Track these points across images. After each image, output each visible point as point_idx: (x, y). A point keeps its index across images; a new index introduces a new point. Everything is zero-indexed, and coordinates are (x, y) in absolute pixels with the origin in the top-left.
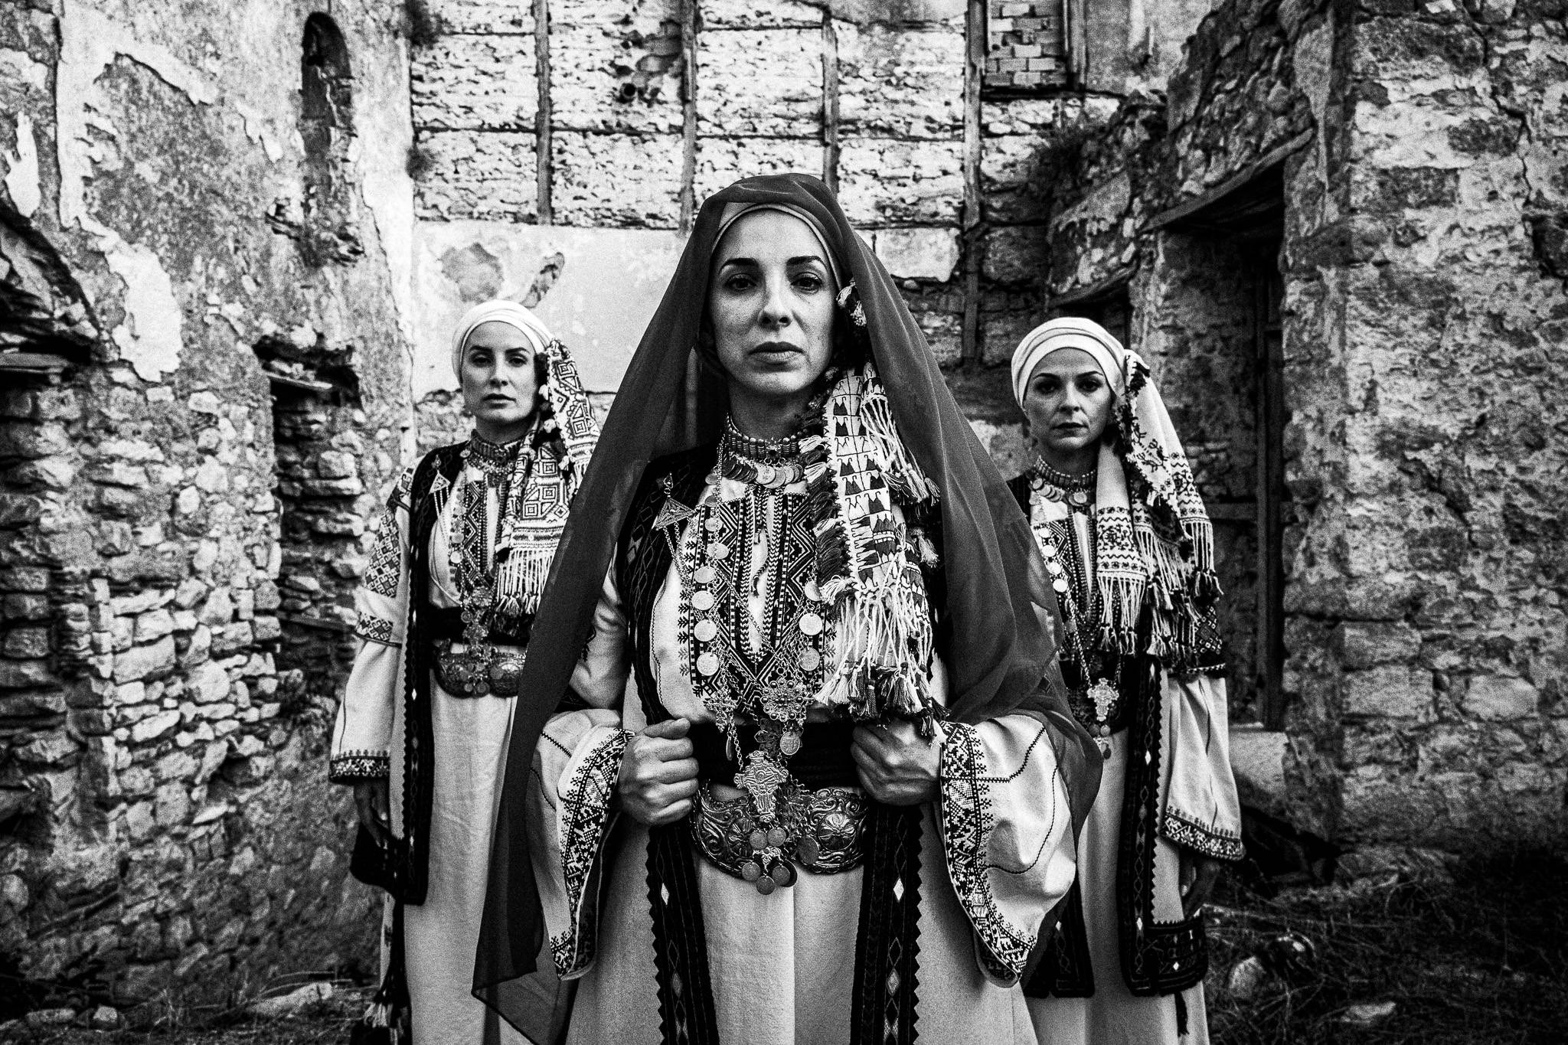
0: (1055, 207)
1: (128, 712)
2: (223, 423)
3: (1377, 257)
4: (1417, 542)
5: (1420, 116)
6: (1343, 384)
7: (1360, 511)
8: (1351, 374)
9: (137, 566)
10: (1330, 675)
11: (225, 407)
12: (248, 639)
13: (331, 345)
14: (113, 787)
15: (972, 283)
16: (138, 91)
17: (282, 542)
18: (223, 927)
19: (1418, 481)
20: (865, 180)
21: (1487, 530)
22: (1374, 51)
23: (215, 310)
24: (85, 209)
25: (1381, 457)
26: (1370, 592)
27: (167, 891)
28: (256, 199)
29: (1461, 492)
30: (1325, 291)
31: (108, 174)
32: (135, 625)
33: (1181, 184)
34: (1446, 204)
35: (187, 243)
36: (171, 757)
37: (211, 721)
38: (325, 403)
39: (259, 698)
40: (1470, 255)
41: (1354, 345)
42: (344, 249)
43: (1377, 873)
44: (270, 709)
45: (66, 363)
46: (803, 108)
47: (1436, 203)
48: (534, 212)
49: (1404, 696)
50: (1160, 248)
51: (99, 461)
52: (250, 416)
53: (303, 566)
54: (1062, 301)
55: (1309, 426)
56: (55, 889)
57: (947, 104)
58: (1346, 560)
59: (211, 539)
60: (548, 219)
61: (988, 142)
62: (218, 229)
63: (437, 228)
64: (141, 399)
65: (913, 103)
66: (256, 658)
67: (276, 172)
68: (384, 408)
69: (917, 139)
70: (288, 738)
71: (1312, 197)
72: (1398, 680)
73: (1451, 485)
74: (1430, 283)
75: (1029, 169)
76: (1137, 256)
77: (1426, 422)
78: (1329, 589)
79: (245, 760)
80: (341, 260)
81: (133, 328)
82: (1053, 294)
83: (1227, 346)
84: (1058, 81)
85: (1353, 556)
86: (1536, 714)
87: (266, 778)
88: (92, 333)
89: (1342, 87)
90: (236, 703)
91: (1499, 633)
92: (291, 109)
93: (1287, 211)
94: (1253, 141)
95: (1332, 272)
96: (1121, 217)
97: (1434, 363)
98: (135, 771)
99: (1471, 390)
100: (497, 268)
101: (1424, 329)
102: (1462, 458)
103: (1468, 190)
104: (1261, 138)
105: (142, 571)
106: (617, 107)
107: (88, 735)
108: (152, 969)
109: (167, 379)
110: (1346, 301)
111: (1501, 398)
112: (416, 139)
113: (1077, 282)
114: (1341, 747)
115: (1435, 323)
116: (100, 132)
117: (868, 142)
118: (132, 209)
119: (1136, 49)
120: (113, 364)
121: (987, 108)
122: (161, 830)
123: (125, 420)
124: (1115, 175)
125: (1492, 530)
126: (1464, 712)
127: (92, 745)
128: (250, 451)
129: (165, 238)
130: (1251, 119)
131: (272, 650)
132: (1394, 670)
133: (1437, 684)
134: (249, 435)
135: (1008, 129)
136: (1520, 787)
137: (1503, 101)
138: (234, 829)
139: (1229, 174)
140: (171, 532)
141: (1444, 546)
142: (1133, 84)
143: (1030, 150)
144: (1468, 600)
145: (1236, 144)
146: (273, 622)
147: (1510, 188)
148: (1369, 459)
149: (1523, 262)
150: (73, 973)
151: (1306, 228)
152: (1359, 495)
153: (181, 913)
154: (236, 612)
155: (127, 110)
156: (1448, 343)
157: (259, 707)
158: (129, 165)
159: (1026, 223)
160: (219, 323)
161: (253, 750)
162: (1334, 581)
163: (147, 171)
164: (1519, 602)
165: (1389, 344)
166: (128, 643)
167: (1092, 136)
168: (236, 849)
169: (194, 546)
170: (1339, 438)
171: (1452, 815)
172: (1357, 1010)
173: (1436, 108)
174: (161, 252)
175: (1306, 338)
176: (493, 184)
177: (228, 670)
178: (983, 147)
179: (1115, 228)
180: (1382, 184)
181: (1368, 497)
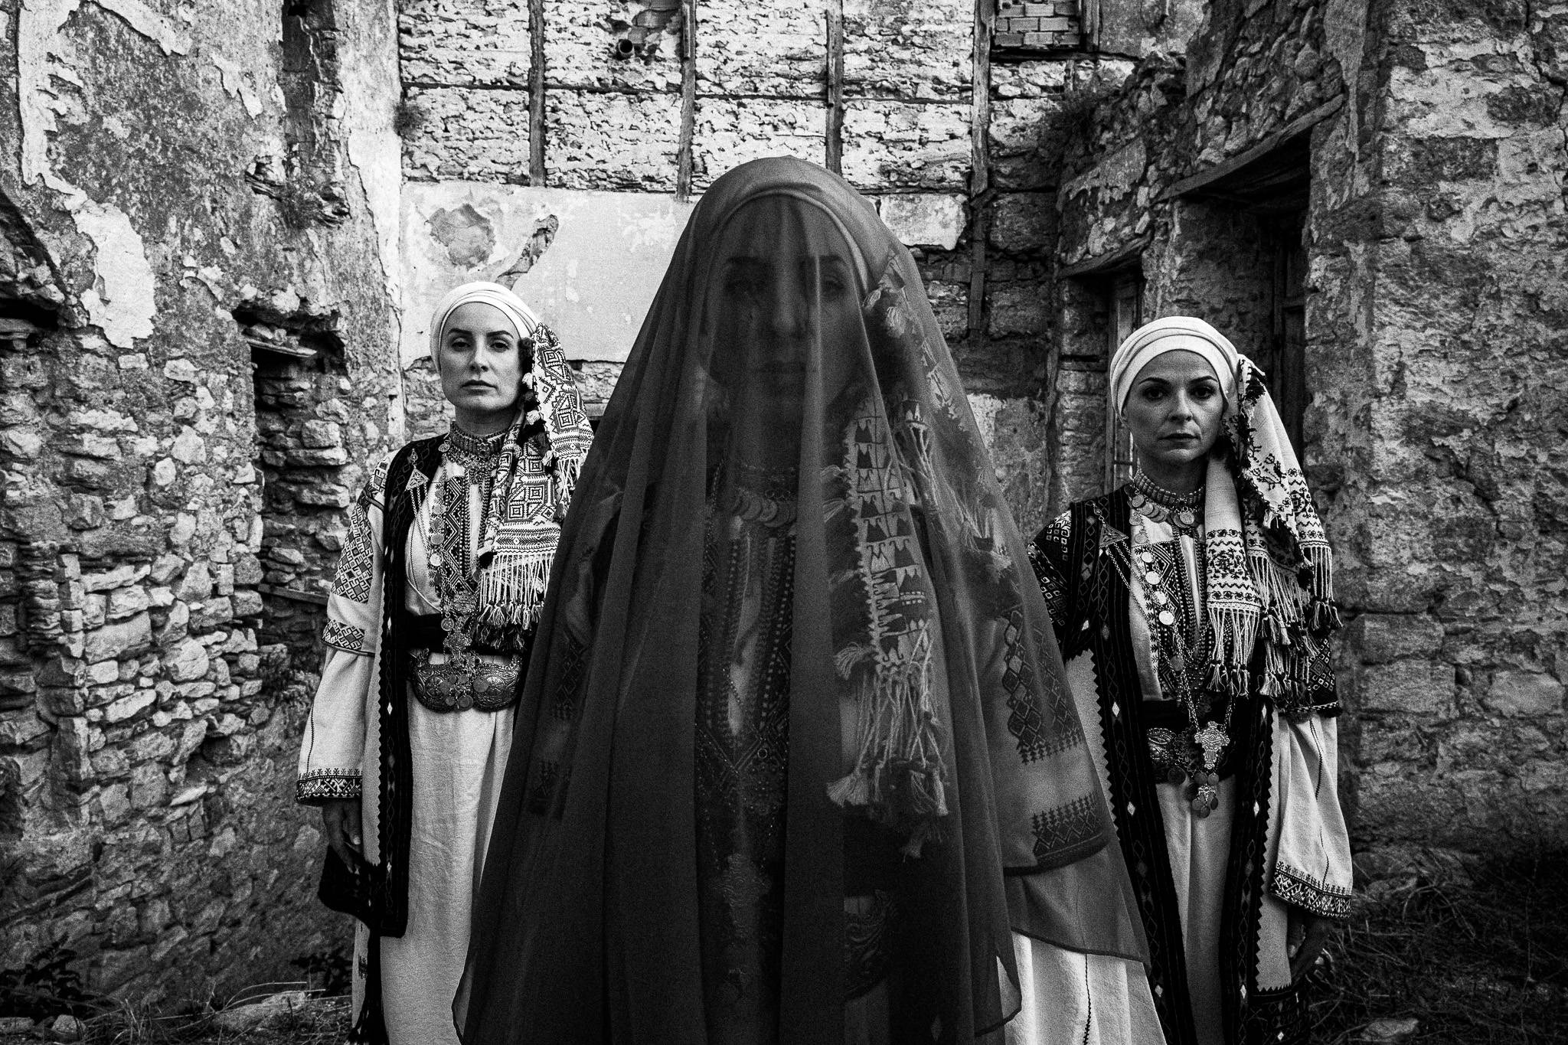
0: (1065, 173)
1: (101, 692)
2: (201, 391)
3: (1409, 233)
4: (1442, 531)
5: (1458, 82)
6: (1370, 366)
7: (1385, 499)
8: (1378, 356)
9: (109, 541)
10: (1348, 668)
11: (203, 374)
12: (228, 614)
13: (315, 310)
14: (86, 769)
15: (979, 250)
16: (106, 40)
17: (264, 514)
18: (203, 909)
19: (1444, 469)
20: (870, 143)
21: (1516, 520)
22: (1412, 12)
23: (192, 274)
24: (49, 165)
25: (1407, 443)
26: (1393, 584)
27: (144, 875)
28: (234, 157)
29: (1490, 480)
30: (1353, 267)
31: (75, 129)
32: (108, 602)
33: (1199, 153)
34: (1485, 177)
35: (161, 202)
36: (148, 738)
37: (189, 700)
38: (310, 369)
39: (240, 676)
40: (1508, 232)
41: (1382, 326)
42: (328, 210)
43: (1393, 876)
44: (253, 686)
45: (31, 329)
46: (806, 67)
47: (1472, 176)
48: (526, 172)
49: (1424, 692)
50: (1176, 219)
51: (68, 432)
52: (229, 383)
53: (287, 538)
54: (1070, 272)
55: (1333, 408)
56: (24, 874)
57: (956, 64)
58: (1368, 549)
59: (188, 512)
60: (541, 181)
61: (997, 104)
62: (194, 188)
63: (424, 189)
64: (112, 367)
65: (920, 64)
66: (237, 635)
67: (257, 129)
68: (371, 375)
69: (925, 101)
70: (271, 716)
71: (1341, 167)
72: (1418, 674)
73: (1479, 473)
74: (1464, 260)
75: (1039, 134)
76: (1151, 227)
77: (1456, 406)
78: (1349, 580)
79: (225, 739)
80: (325, 221)
81: (102, 292)
82: (1063, 265)
83: (1243, 321)
84: (1070, 42)
85: (1375, 546)
86: (1560, 711)
87: (247, 757)
88: (59, 297)
89: (1376, 51)
90: (215, 681)
91: (1524, 627)
92: (271, 61)
93: (1313, 182)
94: (1278, 108)
95: (1361, 248)
96: (1135, 186)
97: (1466, 345)
98: (109, 753)
99: (1503, 374)
100: (489, 231)
101: (1456, 309)
102: (1492, 445)
103: (1506, 162)
104: (1287, 104)
105: (116, 547)
106: (612, 64)
107: (58, 716)
108: (128, 954)
109: (140, 345)
110: (1375, 278)
111: (1535, 382)
112: (404, 95)
113: (1087, 252)
114: (1357, 743)
115: (1469, 303)
116: (65, 83)
117: (873, 103)
118: (101, 165)
119: (1152, 8)
120: (81, 329)
121: (996, 70)
122: (137, 813)
123: (96, 389)
124: (1129, 141)
125: (1521, 520)
126: (1487, 709)
127: (62, 726)
128: (229, 420)
129: (136, 197)
130: (1276, 85)
131: (254, 625)
132: (1414, 664)
133: (1460, 680)
134: (228, 404)
135: (1018, 91)
136: (1542, 786)
137: (1545, 68)
138: (214, 810)
139: (1252, 142)
140: (145, 506)
141: (1471, 535)
142: (1148, 46)
143: (1039, 115)
144: (1492, 592)
145: (1259, 110)
146: (255, 596)
147: (1550, 160)
148: (1394, 445)
149: (1561, 239)
150: (42, 964)
151: (1333, 201)
152: (1383, 482)
153: (159, 896)
154: (215, 588)
155: (93, 60)
156: (1480, 324)
157: (239, 684)
158: (97, 119)
159: (1036, 190)
160: (196, 287)
161: (234, 728)
162: (1355, 571)
163: (116, 126)
164: (1547, 595)
165: (1418, 325)
166: (101, 620)
167: (1106, 100)
168: (216, 830)
169: (171, 519)
170: (1364, 421)
171: (1471, 814)
172: (1377, 1026)
173: (1476, 74)
174: (133, 211)
175: (1330, 316)
176: (485, 144)
177: (206, 647)
178: (992, 110)
179: (1129, 196)
180: (1416, 155)
181: (1394, 485)
